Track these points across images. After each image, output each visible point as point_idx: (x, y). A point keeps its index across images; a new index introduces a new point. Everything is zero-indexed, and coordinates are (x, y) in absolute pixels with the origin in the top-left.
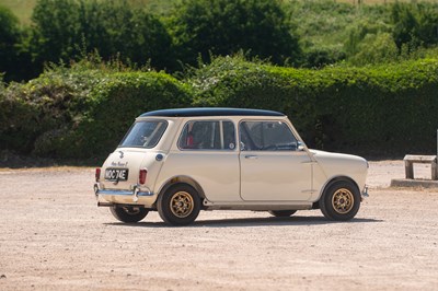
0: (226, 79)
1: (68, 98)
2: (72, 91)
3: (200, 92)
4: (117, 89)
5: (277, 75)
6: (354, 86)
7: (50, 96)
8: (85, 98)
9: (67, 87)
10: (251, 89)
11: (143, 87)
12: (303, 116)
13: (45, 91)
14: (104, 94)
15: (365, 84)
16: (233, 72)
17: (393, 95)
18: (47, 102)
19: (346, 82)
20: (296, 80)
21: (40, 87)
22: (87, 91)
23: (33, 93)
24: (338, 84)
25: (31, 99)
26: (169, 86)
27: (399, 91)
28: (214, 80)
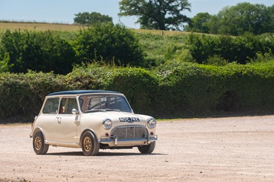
0: (176, 71)
1: (90, 82)
2: (93, 79)
3: (162, 79)
4: (118, 77)
5: (204, 69)
6: (246, 75)
7: (80, 82)
8: (100, 83)
9: (90, 77)
10: (190, 77)
11: (132, 76)
12: (218, 92)
13: (77, 79)
14: (111, 80)
15: (252, 73)
16: (179, 68)
17: (267, 80)
18: (79, 85)
19: (241, 73)
20: (215, 71)
21: (74, 77)
22: (101, 79)
23: (71, 80)
24: (237, 74)
25: (70, 83)
26: (146, 75)
27: (270, 77)
28: (169, 72)
